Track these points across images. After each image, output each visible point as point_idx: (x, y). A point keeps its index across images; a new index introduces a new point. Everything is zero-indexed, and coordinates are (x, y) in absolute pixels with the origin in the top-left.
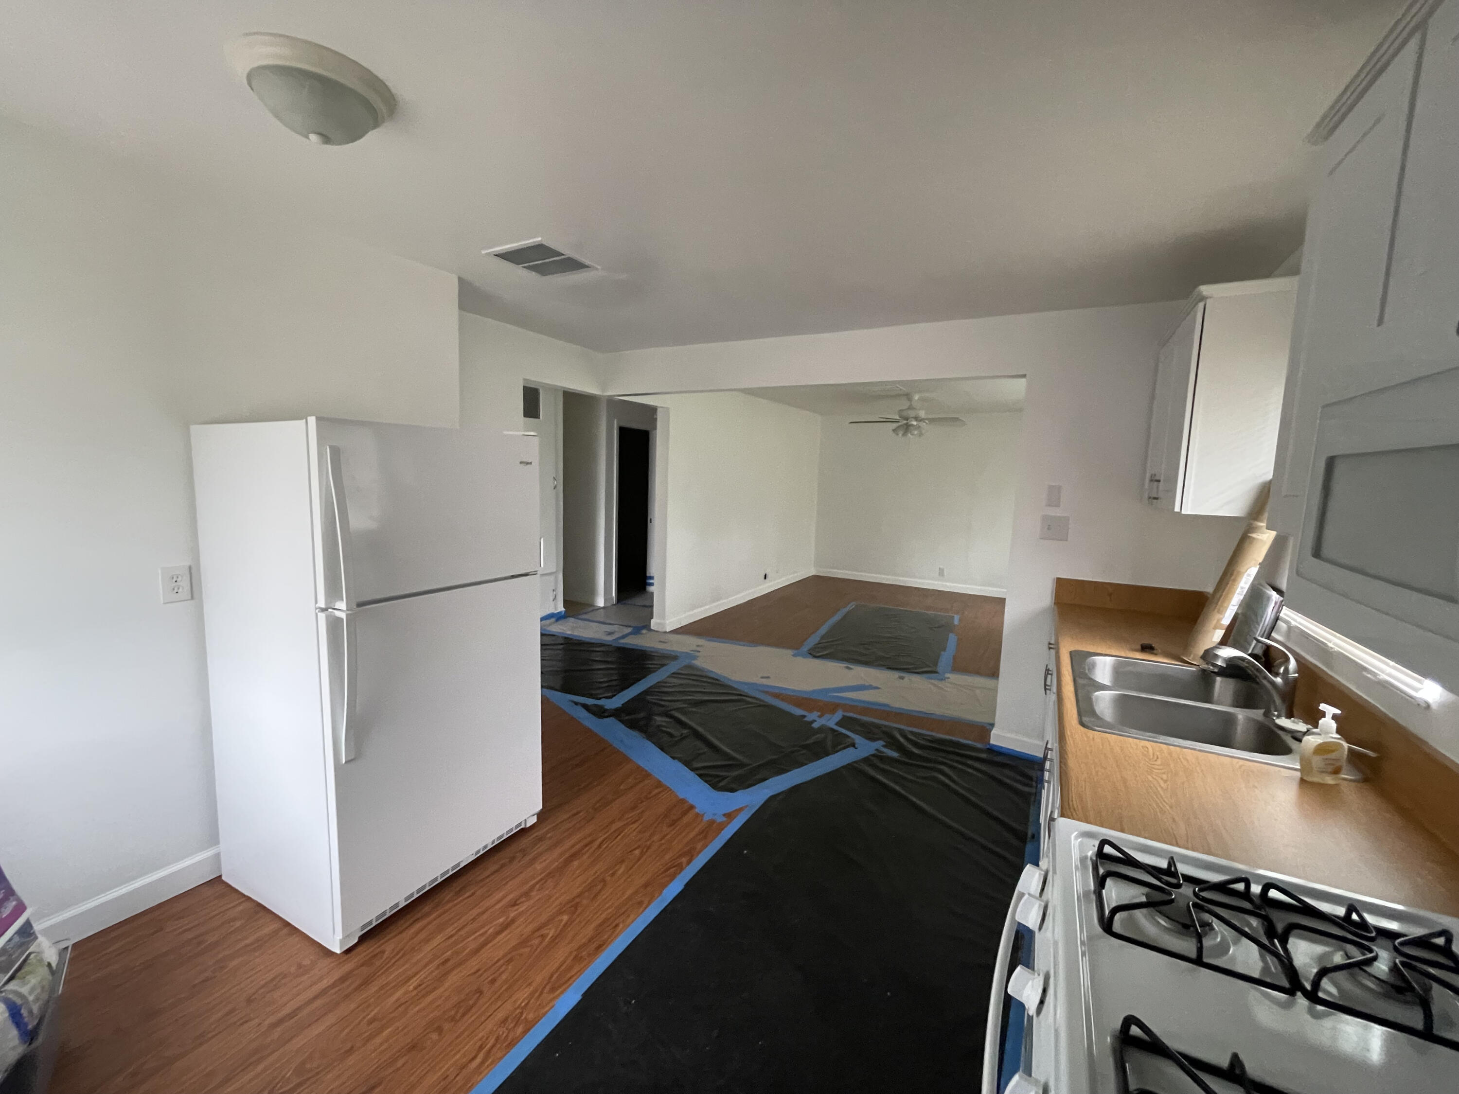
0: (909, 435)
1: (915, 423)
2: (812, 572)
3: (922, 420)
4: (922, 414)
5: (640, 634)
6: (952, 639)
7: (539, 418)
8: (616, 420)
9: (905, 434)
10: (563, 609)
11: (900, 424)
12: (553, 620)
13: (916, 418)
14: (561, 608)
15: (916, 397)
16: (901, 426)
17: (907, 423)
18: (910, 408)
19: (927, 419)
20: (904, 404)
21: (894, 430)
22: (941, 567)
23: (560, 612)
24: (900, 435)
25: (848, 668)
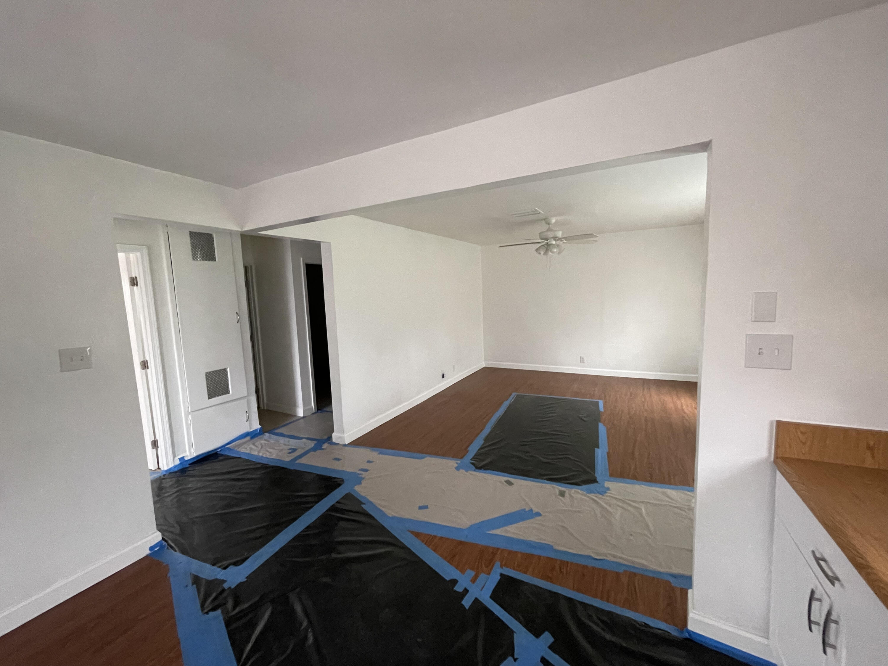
0: (550, 253)
1: (554, 242)
2: (483, 365)
3: (560, 239)
4: (560, 234)
5: (322, 449)
6: (602, 429)
7: (215, 261)
8: (301, 259)
9: (546, 253)
10: (259, 427)
11: (540, 245)
12: (248, 438)
13: (555, 238)
14: (256, 425)
15: (553, 221)
16: (543, 245)
17: (547, 243)
18: (549, 230)
19: (564, 238)
20: (542, 227)
21: (537, 250)
22: (582, 356)
23: (256, 430)
24: (542, 253)
25: (509, 483)
